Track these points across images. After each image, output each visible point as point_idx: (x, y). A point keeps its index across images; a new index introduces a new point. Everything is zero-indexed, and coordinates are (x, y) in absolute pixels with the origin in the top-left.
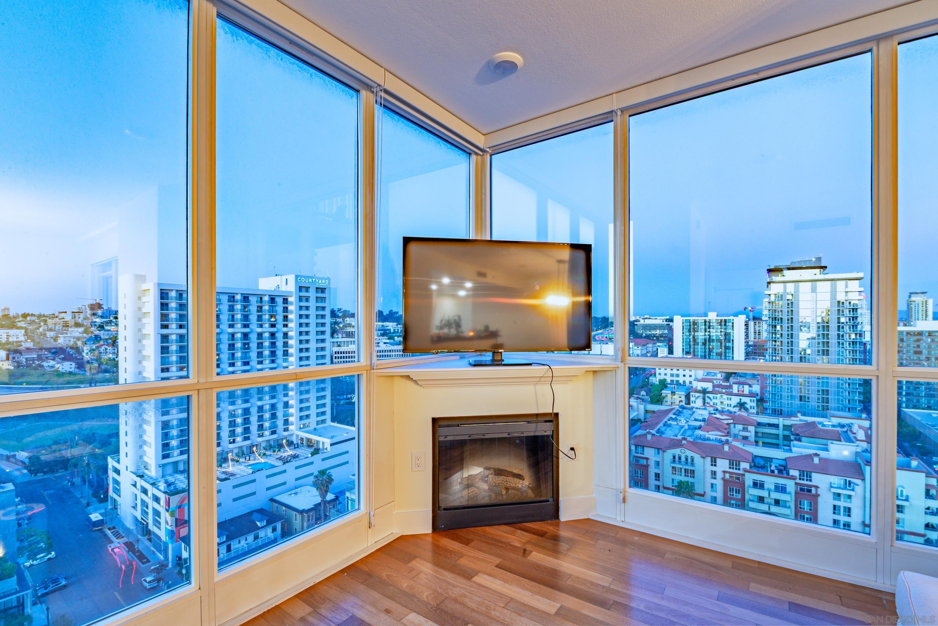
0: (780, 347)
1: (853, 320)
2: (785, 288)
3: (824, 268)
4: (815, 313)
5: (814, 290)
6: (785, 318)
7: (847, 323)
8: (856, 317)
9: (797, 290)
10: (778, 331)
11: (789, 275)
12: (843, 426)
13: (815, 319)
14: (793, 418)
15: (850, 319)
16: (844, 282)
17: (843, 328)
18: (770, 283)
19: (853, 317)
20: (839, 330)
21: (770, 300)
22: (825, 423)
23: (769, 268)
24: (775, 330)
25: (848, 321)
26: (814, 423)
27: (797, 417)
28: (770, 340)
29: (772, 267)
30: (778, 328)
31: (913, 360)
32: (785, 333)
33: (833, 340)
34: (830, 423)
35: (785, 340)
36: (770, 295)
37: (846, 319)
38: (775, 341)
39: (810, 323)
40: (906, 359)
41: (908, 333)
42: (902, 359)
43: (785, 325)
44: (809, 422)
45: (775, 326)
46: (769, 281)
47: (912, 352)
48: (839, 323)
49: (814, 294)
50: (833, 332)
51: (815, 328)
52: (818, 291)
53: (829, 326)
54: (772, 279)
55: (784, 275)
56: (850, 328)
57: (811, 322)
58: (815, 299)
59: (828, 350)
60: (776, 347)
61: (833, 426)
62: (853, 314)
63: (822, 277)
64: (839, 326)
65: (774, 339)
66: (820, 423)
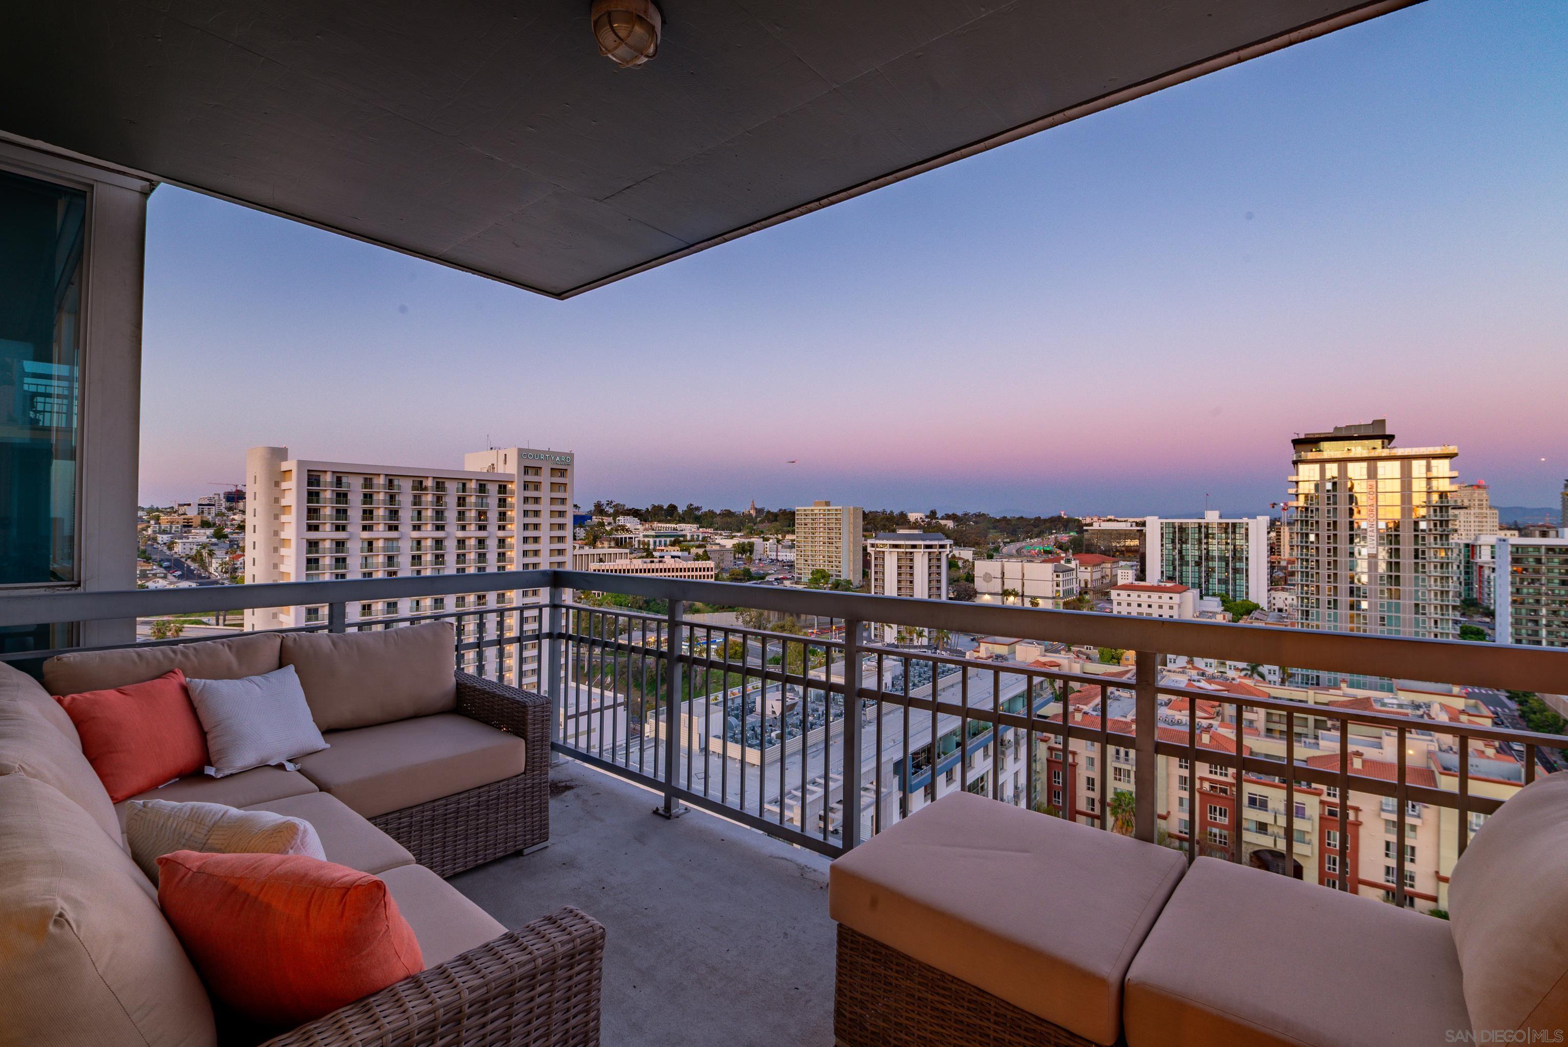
0: (1315, 571)
1: (1441, 526)
2: (1323, 472)
3: (1391, 438)
4: (1375, 513)
5: (1372, 474)
6: (1324, 521)
7: (1430, 530)
8: (1448, 521)
9: (1343, 472)
10: (1312, 543)
11: (1330, 450)
12: (1418, 707)
13: (1375, 523)
14: (1332, 691)
15: (1435, 525)
16: (1424, 462)
17: (1423, 538)
18: (1297, 464)
19: (1441, 522)
20: (1416, 543)
21: (1297, 491)
22: (1386, 701)
23: (1296, 437)
24: (1307, 542)
25: (1432, 527)
26: (1368, 699)
27: (1339, 689)
28: (1298, 559)
29: (1302, 436)
30: (1312, 538)
31: (1559, 595)
32: (1324, 546)
33: (1407, 560)
34: (1395, 701)
35: (1324, 559)
36: (1297, 483)
37: (1428, 525)
38: (1307, 561)
39: (1366, 530)
40: (1547, 594)
41: (1550, 549)
42: (1539, 594)
43: (1324, 534)
44: (1359, 697)
45: (1307, 535)
46: (1295, 459)
47: (1557, 581)
48: (1416, 530)
49: (1373, 482)
50: (1407, 547)
51: (1375, 538)
52: (1379, 477)
53: (1399, 535)
54: (1300, 457)
55: (1321, 449)
56: (1435, 539)
57: (1369, 529)
58: (1375, 490)
59: (1398, 577)
60: (1309, 570)
61: (1400, 706)
62: (1442, 516)
63: (1386, 452)
64: (1416, 536)
65: (1304, 557)
66: (1376, 701)
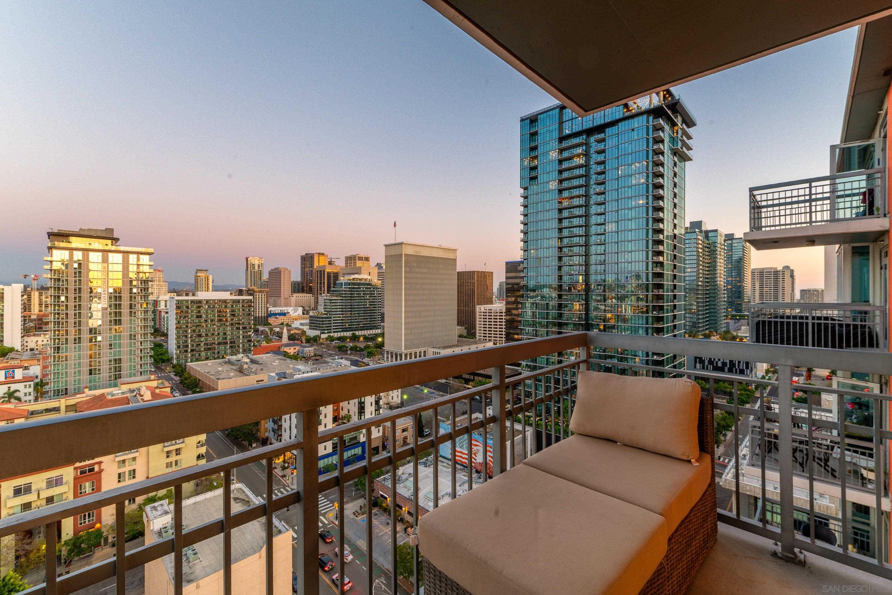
0: (65, 320)
1: (144, 291)
2: (71, 256)
3: (117, 240)
4: (106, 283)
5: (105, 260)
6: (71, 287)
7: (139, 293)
8: (148, 288)
9: (86, 258)
10: (63, 302)
11: (76, 242)
12: (133, 391)
13: (106, 289)
14: (78, 396)
15: (141, 290)
16: (135, 256)
17: (135, 298)
18: (51, 249)
19: (144, 288)
20: (131, 300)
21: (51, 267)
22: (114, 392)
23: (50, 231)
24: (58, 302)
25: (140, 291)
26: (103, 395)
27: (84, 393)
28: (51, 313)
29: (55, 231)
30: (63, 299)
31: (196, 323)
32: (71, 304)
33: (125, 310)
34: (120, 391)
35: (71, 312)
36: (51, 262)
37: (137, 290)
38: (59, 314)
39: (101, 293)
40: (191, 323)
41: (192, 301)
42: (188, 323)
43: (71, 295)
44: (97, 395)
45: (59, 297)
46: (49, 245)
47: (195, 316)
48: (130, 293)
49: (105, 265)
50: (125, 303)
51: (106, 298)
52: (109, 262)
53: (121, 296)
54: (54, 244)
55: (71, 241)
56: (141, 298)
57: (103, 293)
58: (106, 270)
59: (120, 320)
60: (60, 320)
61: (123, 393)
62: (145, 286)
63: (114, 248)
64: (131, 297)
65: (56, 311)
66: (108, 394)
